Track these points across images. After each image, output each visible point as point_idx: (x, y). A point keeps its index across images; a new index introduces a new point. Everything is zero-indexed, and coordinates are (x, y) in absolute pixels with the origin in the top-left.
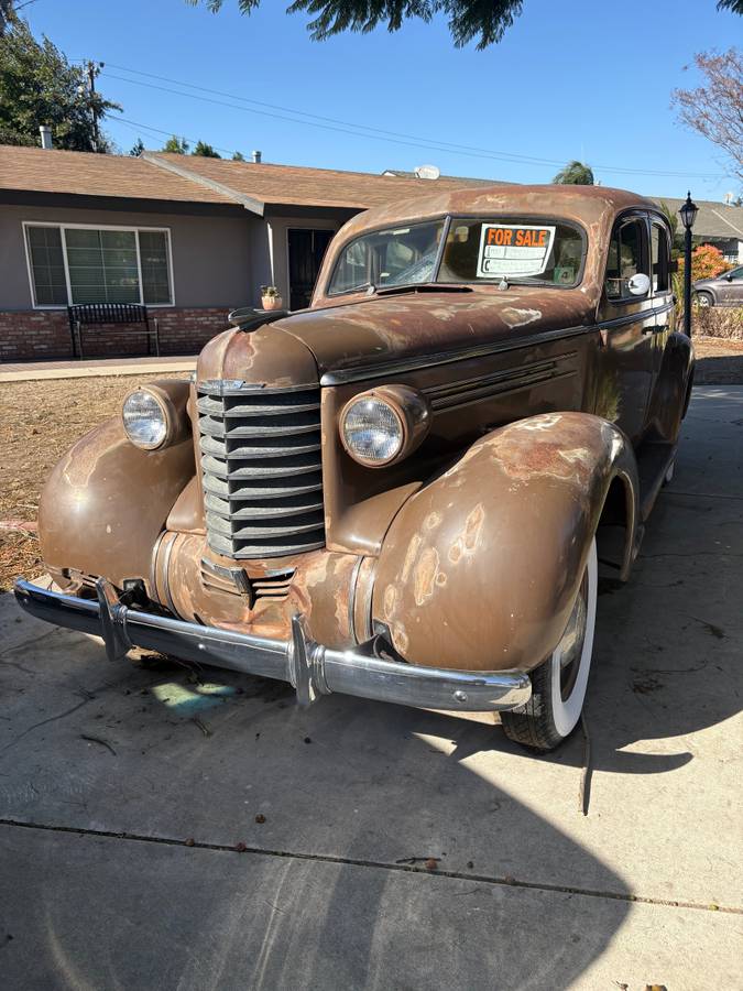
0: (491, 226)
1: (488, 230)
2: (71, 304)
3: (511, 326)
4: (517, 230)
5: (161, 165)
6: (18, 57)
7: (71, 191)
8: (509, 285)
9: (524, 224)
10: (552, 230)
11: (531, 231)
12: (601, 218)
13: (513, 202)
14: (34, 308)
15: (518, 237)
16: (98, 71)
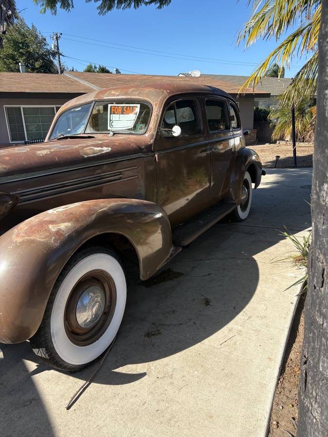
0: (112, 105)
1: (111, 107)
2: (27, 140)
3: (86, 156)
4: (124, 107)
5: (70, 77)
6: (20, 33)
7: (23, 91)
8: (114, 134)
9: (126, 104)
10: (139, 106)
11: (130, 107)
12: (159, 100)
13: (122, 93)
14: (10, 142)
15: (125, 110)
16: (60, 37)
